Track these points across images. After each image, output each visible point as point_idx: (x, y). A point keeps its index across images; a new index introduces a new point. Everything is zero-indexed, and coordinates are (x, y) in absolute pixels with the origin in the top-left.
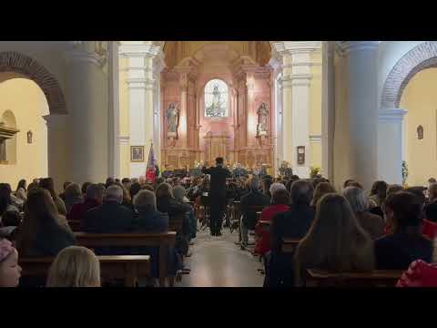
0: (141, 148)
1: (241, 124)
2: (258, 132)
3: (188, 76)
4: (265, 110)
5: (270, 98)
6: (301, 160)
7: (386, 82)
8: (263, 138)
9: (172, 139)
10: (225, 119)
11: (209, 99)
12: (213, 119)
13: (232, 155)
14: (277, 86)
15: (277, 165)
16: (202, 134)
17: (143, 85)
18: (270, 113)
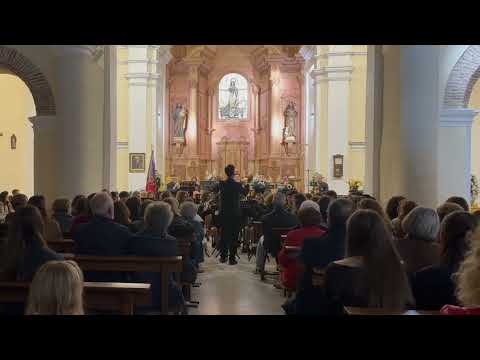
0: (142, 156)
1: (264, 128)
2: (284, 138)
3: (198, 69)
4: (293, 111)
5: (300, 97)
6: (338, 171)
7: (451, 75)
8: (290, 145)
9: (178, 145)
10: (243, 121)
11: (223, 97)
12: (228, 122)
13: (251, 165)
14: (308, 81)
15: (307, 178)
16: (215, 140)
17: (145, 81)
18: (299, 115)
